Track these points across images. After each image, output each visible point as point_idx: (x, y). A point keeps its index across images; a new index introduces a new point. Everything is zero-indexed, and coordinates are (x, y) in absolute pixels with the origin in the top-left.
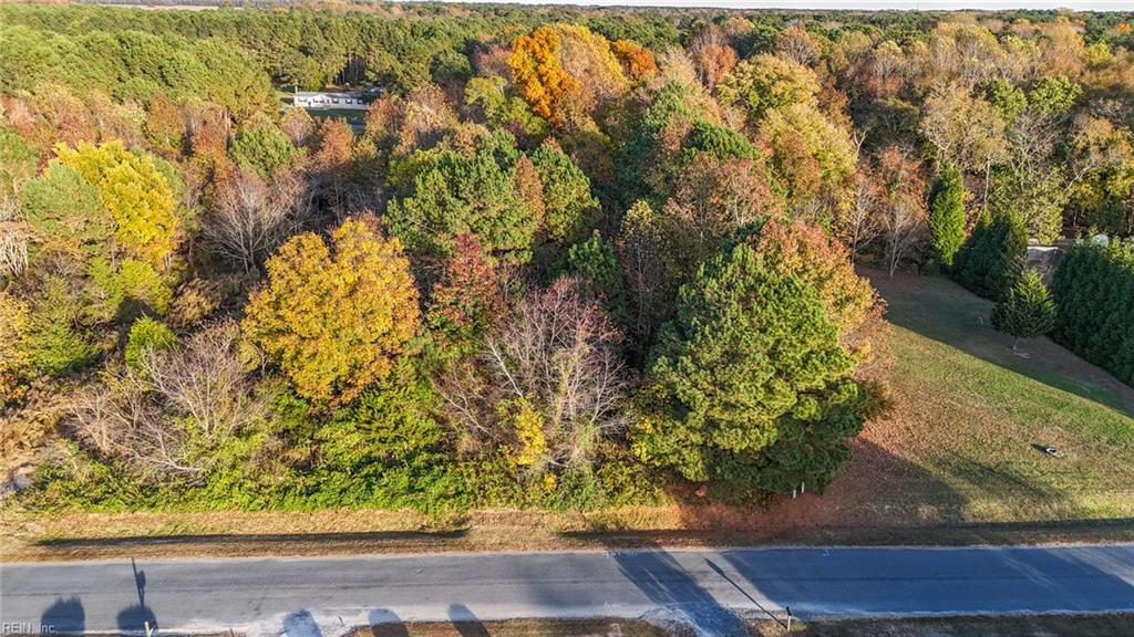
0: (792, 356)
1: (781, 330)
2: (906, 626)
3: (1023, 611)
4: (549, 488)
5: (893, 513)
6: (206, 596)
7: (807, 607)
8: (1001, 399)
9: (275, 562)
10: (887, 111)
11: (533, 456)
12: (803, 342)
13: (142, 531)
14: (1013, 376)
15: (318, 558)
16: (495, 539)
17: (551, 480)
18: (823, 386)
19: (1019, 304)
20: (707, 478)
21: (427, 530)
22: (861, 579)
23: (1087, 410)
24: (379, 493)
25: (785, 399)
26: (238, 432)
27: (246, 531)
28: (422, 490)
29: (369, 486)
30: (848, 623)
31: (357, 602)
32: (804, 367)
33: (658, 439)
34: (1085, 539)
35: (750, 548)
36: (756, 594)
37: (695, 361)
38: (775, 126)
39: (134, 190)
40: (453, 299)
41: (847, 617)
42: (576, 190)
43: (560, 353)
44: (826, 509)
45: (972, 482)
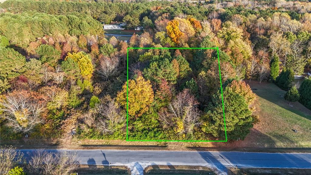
0: (238, 111)
1: (236, 106)
2: (261, 170)
3: (287, 168)
4: (184, 137)
5: (259, 145)
6: (118, 158)
7: (240, 165)
8: (285, 117)
9: (129, 151)
10: (260, 39)
11: (180, 130)
12: (240, 108)
13: (101, 144)
14: (289, 112)
15: (138, 151)
16: (173, 148)
17: (184, 135)
18: (244, 118)
19: (291, 94)
20: (218, 136)
21: (159, 145)
22: (252, 160)
23: (305, 121)
24: (148, 137)
25: (236, 121)
26: (119, 123)
27: (122, 144)
28: (157, 137)
29: (146, 136)
30: (249, 169)
31: (148, 161)
32: (241, 114)
33: (208, 127)
34: (302, 152)
35: (227, 152)
36: (229, 162)
37: (217, 112)
38: (232, 45)
39: (85, 64)
40: (161, 94)
41: (249, 168)
42: (186, 66)
43: (186, 107)
44: (244, 143)
45: (277, 138)
